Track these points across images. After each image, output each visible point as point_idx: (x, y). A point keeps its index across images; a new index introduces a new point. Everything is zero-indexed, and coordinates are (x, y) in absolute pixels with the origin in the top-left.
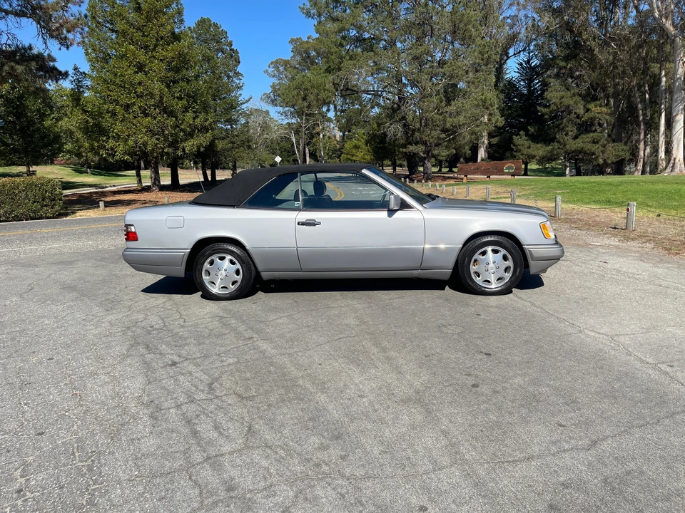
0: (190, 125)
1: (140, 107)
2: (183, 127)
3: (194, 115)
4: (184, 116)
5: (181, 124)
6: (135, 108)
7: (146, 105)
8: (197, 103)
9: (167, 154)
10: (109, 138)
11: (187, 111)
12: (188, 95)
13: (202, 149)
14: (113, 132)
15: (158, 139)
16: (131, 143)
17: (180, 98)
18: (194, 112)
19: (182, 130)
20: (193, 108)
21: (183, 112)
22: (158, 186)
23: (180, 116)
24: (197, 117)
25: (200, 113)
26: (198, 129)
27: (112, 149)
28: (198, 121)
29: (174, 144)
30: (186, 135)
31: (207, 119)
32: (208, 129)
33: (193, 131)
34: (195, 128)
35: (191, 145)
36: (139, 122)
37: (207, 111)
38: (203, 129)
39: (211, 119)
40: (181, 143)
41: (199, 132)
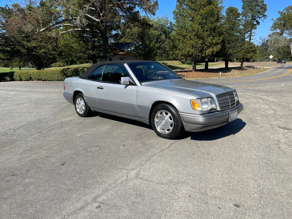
0: (210, 42)
1: (189, 36)
2: (206, 44)
3: (212, 38)
4: (208, 39)
5: (205, 42)
6: (188, 37)
7: (192, 35)
8: (215, 32)
9: (199, 55)
10: (177, 50)
11: (209, 36)
12: (211, 29)
13: (214, 53)
14: (178, 47)
15: (194, 49)
16: (183, 51)
17: (207, 31)
18: (213, 36)
19: (205, 45)
20: (213, 35)
21: (208, 37)
22: (195, 69)
23: (206, 39)
24: (214, 39)
25: (216, 36)
27: (177, 54)
28: (214, 41)
29: (201, 51)
30: (207, 47)
31: (219, 39)
32: (219, 44)
33: (211, 45)
34: (212, 43)
35: (208, 52)
36: (188, 42)
37: (220, 36)
38: (217, 44)
39: (221, 39)
40: (205, 51)
41: (214, 45)
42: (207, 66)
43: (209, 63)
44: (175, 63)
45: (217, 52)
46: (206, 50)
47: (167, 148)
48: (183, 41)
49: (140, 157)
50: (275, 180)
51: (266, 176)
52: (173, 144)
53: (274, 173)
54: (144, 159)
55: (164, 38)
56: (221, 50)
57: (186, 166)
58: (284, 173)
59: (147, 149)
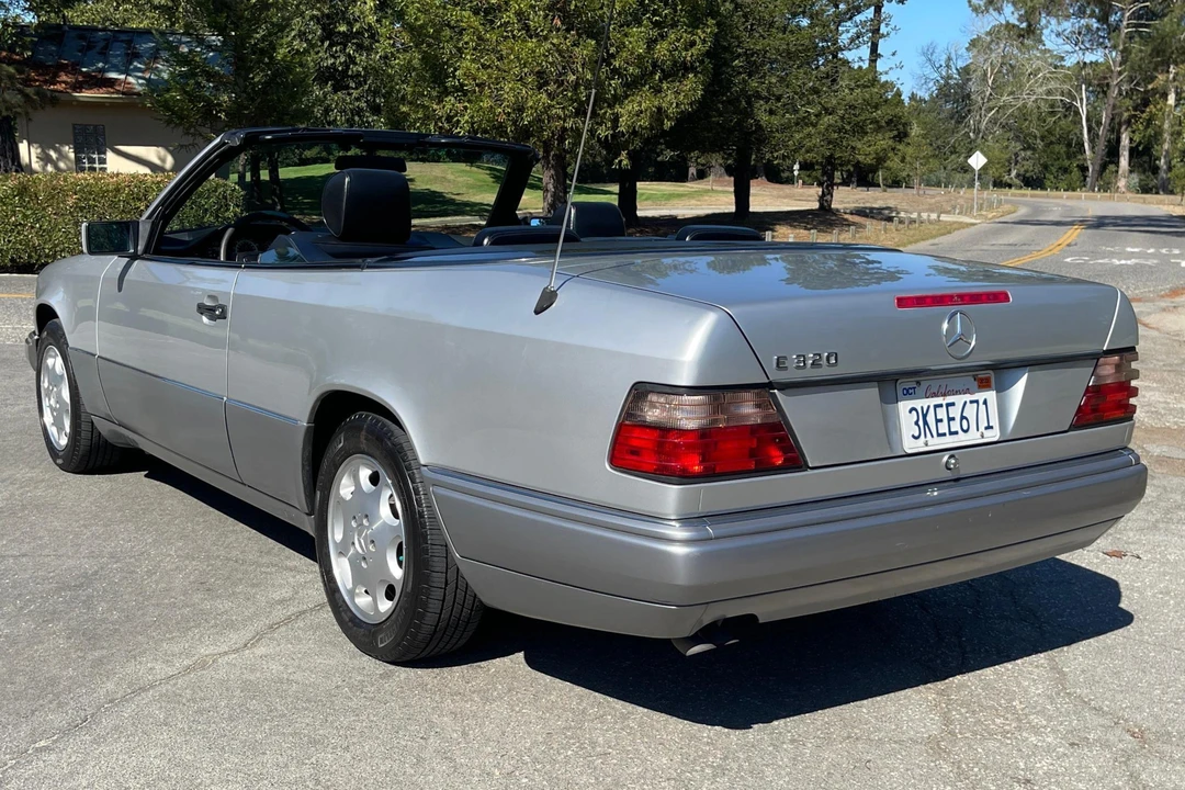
0: (640, 57)
1: (519, 14)
2: (617, 64)
3: (654, 33)
4: (626, 35)
5: (613, 56)
10: (446, 92)
13: (668, 124)
14: (454, 77)
15: (551, 96)
16: (486, 104)
18: (656, 24)
19: (615, 71)
20: (655, 13)
23: (615, 35)
24: (663, 37)
25: (674, 25)
26: (663, 71)
27: (449, 119)
28: (662, 49)
30: (627, 85)
31: (693, 44)
32: (693, 69)
33: (647, 75)
34: (655, 65)
35: (633, 111)
36: (512, 49)
37: (695, 23)
38: (678, 70)
39: (704, 41)
40: (611, 106)
41: (665, 76)
42: (629, 198)
43: (642, 187)
44: (450, 177)
45: (684, 120)
46: (617, 100)
47: (237, 650)
48: (480, 38)
49: (33, 712)
50: (789, 774)
51: (748, 759)
52: (283, 629)
53: (793, 741)
54: (58, 720)
55: (372, 19)
56: (704, 105)
57: (314, 742)
58: (848, 738)
59: (100, 662)
